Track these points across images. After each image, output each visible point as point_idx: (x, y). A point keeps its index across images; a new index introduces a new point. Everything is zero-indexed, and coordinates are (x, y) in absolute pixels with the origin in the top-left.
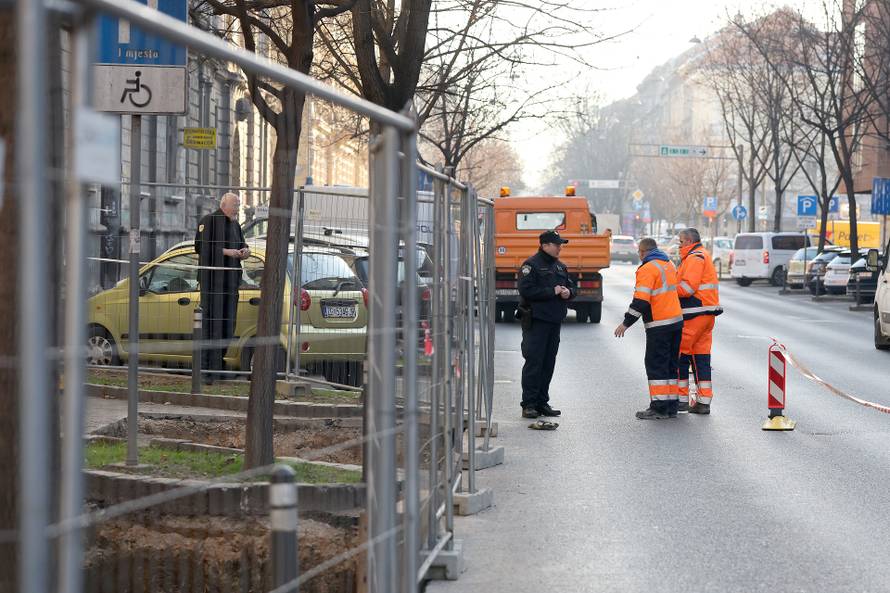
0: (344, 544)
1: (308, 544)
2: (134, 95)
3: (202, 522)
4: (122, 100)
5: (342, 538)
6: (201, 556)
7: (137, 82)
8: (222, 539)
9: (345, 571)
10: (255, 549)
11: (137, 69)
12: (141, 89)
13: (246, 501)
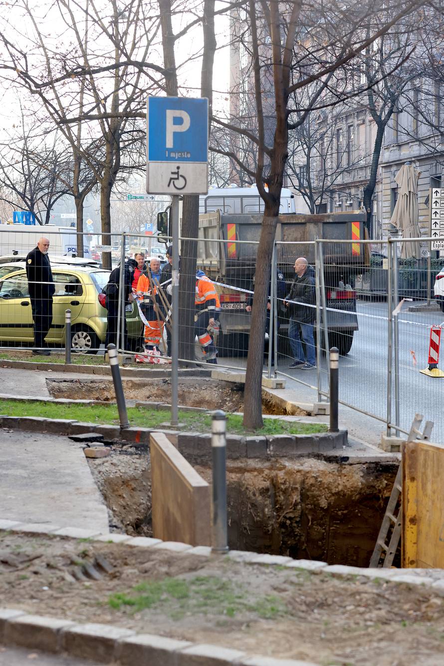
0: (337, 473)
1: (313, 475)
2: (176, 182)
3: (242, 462)
4: (169, 185)
5: (336, 471)
6: (244, 485)
7: (177, 173)
8: (256, 473)
9: (339, 492)
10: (279, 478)
11: (178, 165)
12: (180, 178)
13: (271, 448)
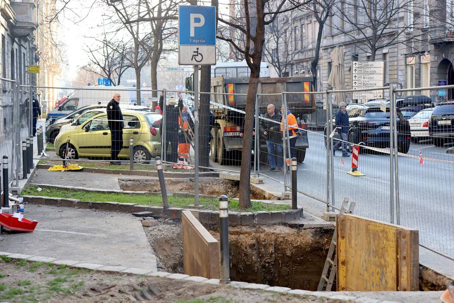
0: (297, 235)
1: (282, 236)
2: (196, 57)
3: (238, 228)
4: (192, 60)
5: (296, 233)
6: (239, 242)
7: (197, 52)
8: (247, 235)
9: (298, 246)
10: (261, 238)
11: (197, 47)
12: (199, 55)
13: (256, 219)
